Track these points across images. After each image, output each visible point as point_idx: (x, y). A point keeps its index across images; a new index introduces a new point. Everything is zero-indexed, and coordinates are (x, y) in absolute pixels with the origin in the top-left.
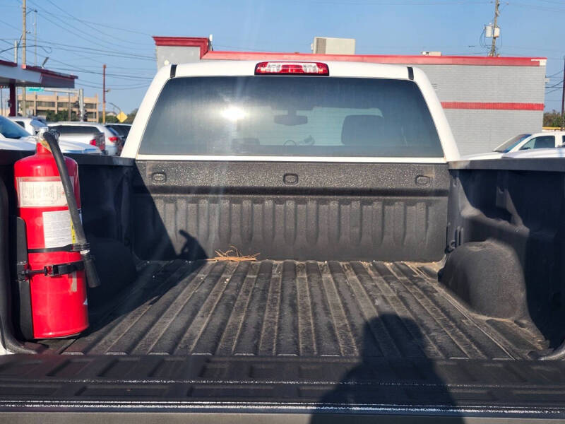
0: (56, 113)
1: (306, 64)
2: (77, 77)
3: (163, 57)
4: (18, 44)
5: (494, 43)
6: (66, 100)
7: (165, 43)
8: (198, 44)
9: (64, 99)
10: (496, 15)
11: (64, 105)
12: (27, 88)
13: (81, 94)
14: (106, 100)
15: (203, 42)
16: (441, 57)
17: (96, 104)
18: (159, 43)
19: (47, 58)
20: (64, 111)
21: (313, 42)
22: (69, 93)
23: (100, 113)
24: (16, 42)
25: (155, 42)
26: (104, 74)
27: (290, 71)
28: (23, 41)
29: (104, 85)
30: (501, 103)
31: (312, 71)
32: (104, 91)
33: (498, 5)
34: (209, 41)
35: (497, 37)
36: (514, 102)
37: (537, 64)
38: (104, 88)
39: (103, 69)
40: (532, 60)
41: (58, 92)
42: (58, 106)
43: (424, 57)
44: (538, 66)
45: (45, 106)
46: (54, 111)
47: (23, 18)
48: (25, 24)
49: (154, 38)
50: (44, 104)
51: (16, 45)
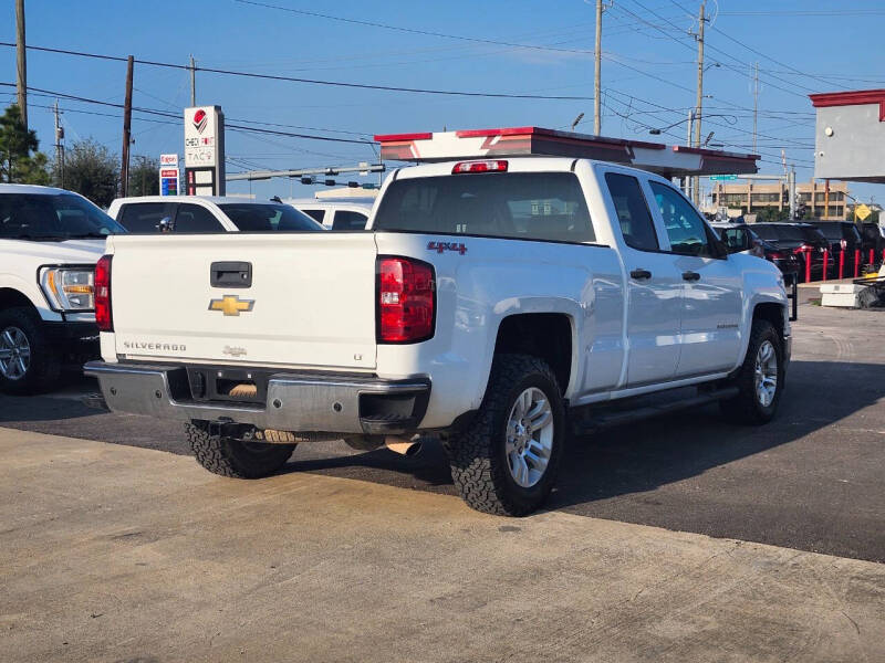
0: (780, 209)
3: (824, 123)
7: (827, 102)
8: (877, 99)
13: (792, 181)
25: (812, 103)
45: (764, 200)
46: (778, 207)
47: (699, 77)
48: (701, 86)
49: (811, 96)
50: (762, 197)
51: (690, 116)
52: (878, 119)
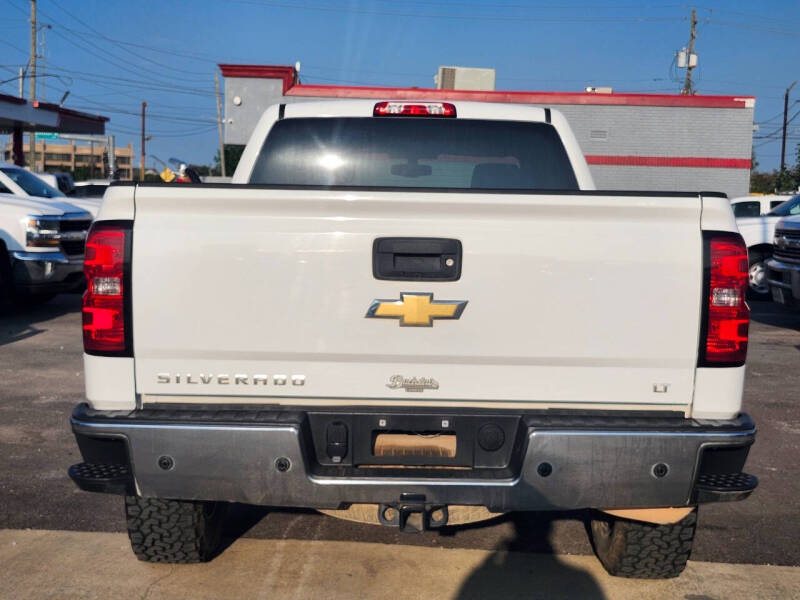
0: (73, 169)
1: (431, 104)
2: (107, 119)
3: (232, 92)
4: (24, 73)
5: (689, 75)
6: (87, 151)
7: (235, 73)
8: (280, 74)
9: (85, 150)
10: (693, 37)
11: (84, 158)
12: (37, 134)
13: (111, 142)
14: (146, 151)
15: (287, 72)
16: (612, 95)
17: (129, 158)
18: (226, 73)
19: (67, 93)
20: (84, 167)
21: (437, 73)
22: (92, 141)
23: (134, 170)
24: (21, 70)
25: (221, 72)
26: (144, 115)
27: (412, 112)
28: (31, 69)
29: (144, 130)
30: (692, 158)
31: (437, 113)
32: (144, 140)
33: (695, 23)
34: (295, 71)
35: (694, 67)
36: (710, 156)
37: (742, 105)
38: (143, 135)
39: (141, 108)
40: (736, 100)
41: (76, 140)
42: (76, 161)
43: (588, 94)
44: (744, 107)
45: (57, 160)
46: (69, 167)
47: (31, 36)
48: (34, 45)
49: (221, 65)
50: (55, 157)
51: (21, 74)
52: (281, 93)
